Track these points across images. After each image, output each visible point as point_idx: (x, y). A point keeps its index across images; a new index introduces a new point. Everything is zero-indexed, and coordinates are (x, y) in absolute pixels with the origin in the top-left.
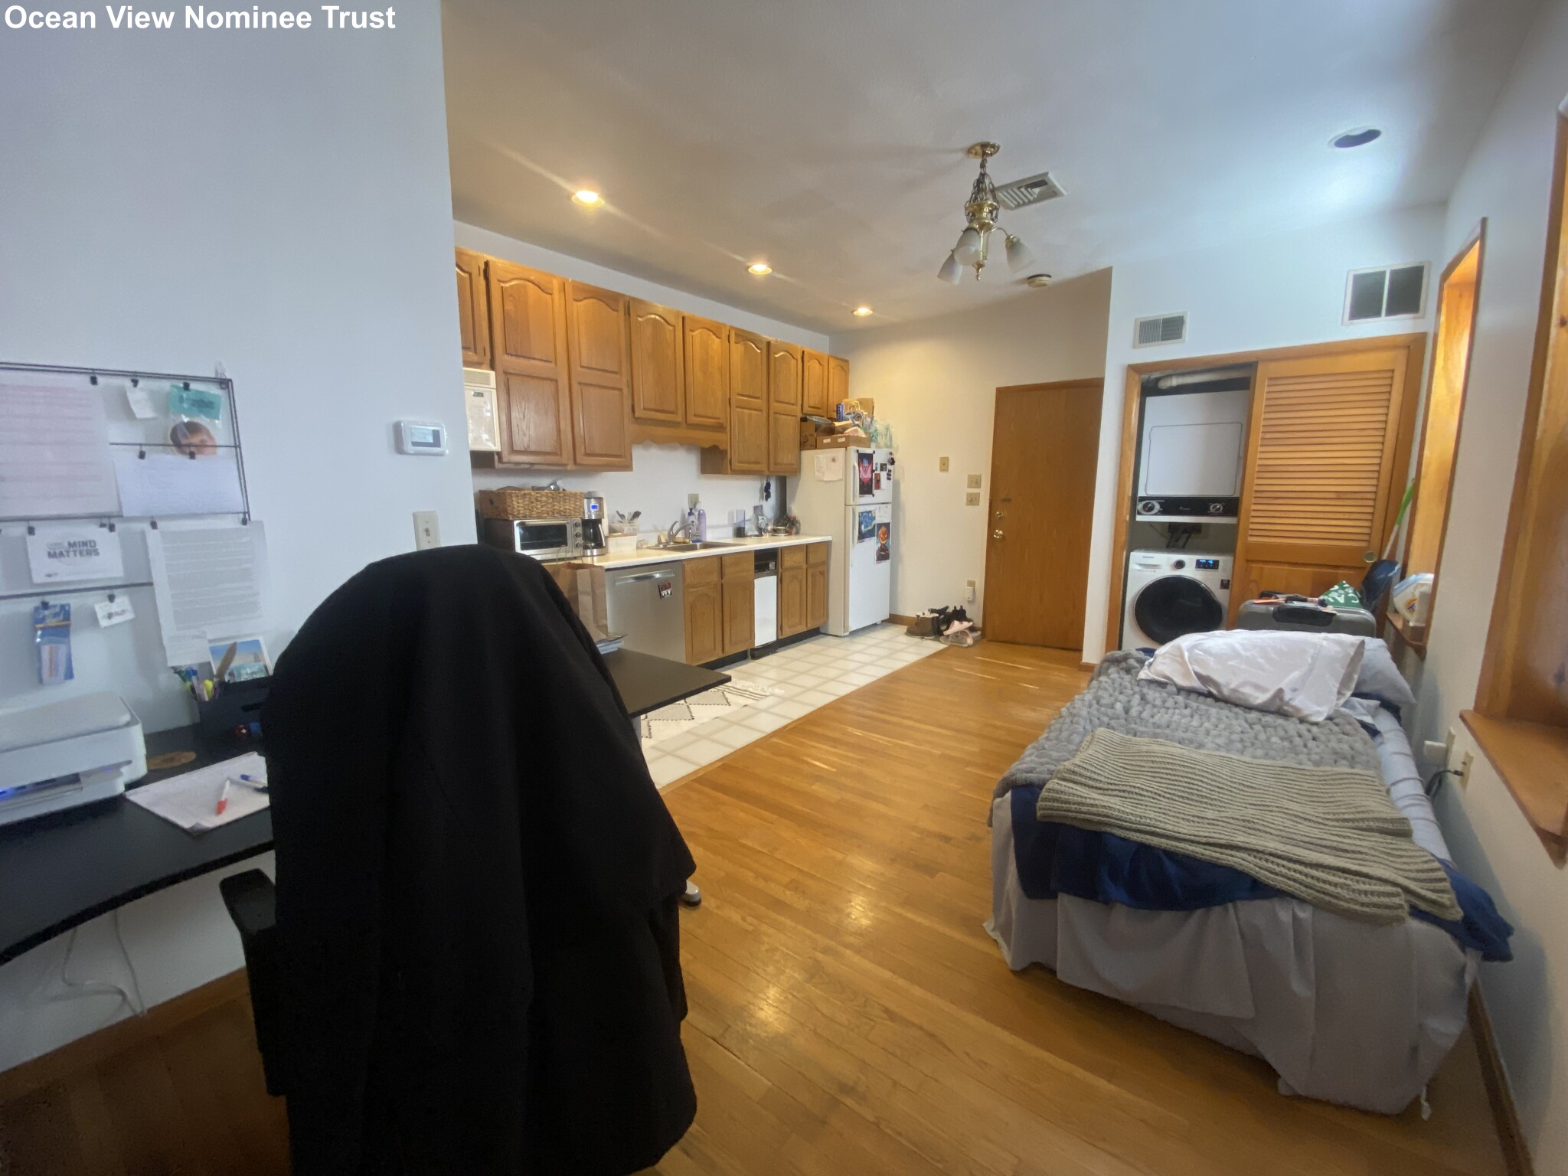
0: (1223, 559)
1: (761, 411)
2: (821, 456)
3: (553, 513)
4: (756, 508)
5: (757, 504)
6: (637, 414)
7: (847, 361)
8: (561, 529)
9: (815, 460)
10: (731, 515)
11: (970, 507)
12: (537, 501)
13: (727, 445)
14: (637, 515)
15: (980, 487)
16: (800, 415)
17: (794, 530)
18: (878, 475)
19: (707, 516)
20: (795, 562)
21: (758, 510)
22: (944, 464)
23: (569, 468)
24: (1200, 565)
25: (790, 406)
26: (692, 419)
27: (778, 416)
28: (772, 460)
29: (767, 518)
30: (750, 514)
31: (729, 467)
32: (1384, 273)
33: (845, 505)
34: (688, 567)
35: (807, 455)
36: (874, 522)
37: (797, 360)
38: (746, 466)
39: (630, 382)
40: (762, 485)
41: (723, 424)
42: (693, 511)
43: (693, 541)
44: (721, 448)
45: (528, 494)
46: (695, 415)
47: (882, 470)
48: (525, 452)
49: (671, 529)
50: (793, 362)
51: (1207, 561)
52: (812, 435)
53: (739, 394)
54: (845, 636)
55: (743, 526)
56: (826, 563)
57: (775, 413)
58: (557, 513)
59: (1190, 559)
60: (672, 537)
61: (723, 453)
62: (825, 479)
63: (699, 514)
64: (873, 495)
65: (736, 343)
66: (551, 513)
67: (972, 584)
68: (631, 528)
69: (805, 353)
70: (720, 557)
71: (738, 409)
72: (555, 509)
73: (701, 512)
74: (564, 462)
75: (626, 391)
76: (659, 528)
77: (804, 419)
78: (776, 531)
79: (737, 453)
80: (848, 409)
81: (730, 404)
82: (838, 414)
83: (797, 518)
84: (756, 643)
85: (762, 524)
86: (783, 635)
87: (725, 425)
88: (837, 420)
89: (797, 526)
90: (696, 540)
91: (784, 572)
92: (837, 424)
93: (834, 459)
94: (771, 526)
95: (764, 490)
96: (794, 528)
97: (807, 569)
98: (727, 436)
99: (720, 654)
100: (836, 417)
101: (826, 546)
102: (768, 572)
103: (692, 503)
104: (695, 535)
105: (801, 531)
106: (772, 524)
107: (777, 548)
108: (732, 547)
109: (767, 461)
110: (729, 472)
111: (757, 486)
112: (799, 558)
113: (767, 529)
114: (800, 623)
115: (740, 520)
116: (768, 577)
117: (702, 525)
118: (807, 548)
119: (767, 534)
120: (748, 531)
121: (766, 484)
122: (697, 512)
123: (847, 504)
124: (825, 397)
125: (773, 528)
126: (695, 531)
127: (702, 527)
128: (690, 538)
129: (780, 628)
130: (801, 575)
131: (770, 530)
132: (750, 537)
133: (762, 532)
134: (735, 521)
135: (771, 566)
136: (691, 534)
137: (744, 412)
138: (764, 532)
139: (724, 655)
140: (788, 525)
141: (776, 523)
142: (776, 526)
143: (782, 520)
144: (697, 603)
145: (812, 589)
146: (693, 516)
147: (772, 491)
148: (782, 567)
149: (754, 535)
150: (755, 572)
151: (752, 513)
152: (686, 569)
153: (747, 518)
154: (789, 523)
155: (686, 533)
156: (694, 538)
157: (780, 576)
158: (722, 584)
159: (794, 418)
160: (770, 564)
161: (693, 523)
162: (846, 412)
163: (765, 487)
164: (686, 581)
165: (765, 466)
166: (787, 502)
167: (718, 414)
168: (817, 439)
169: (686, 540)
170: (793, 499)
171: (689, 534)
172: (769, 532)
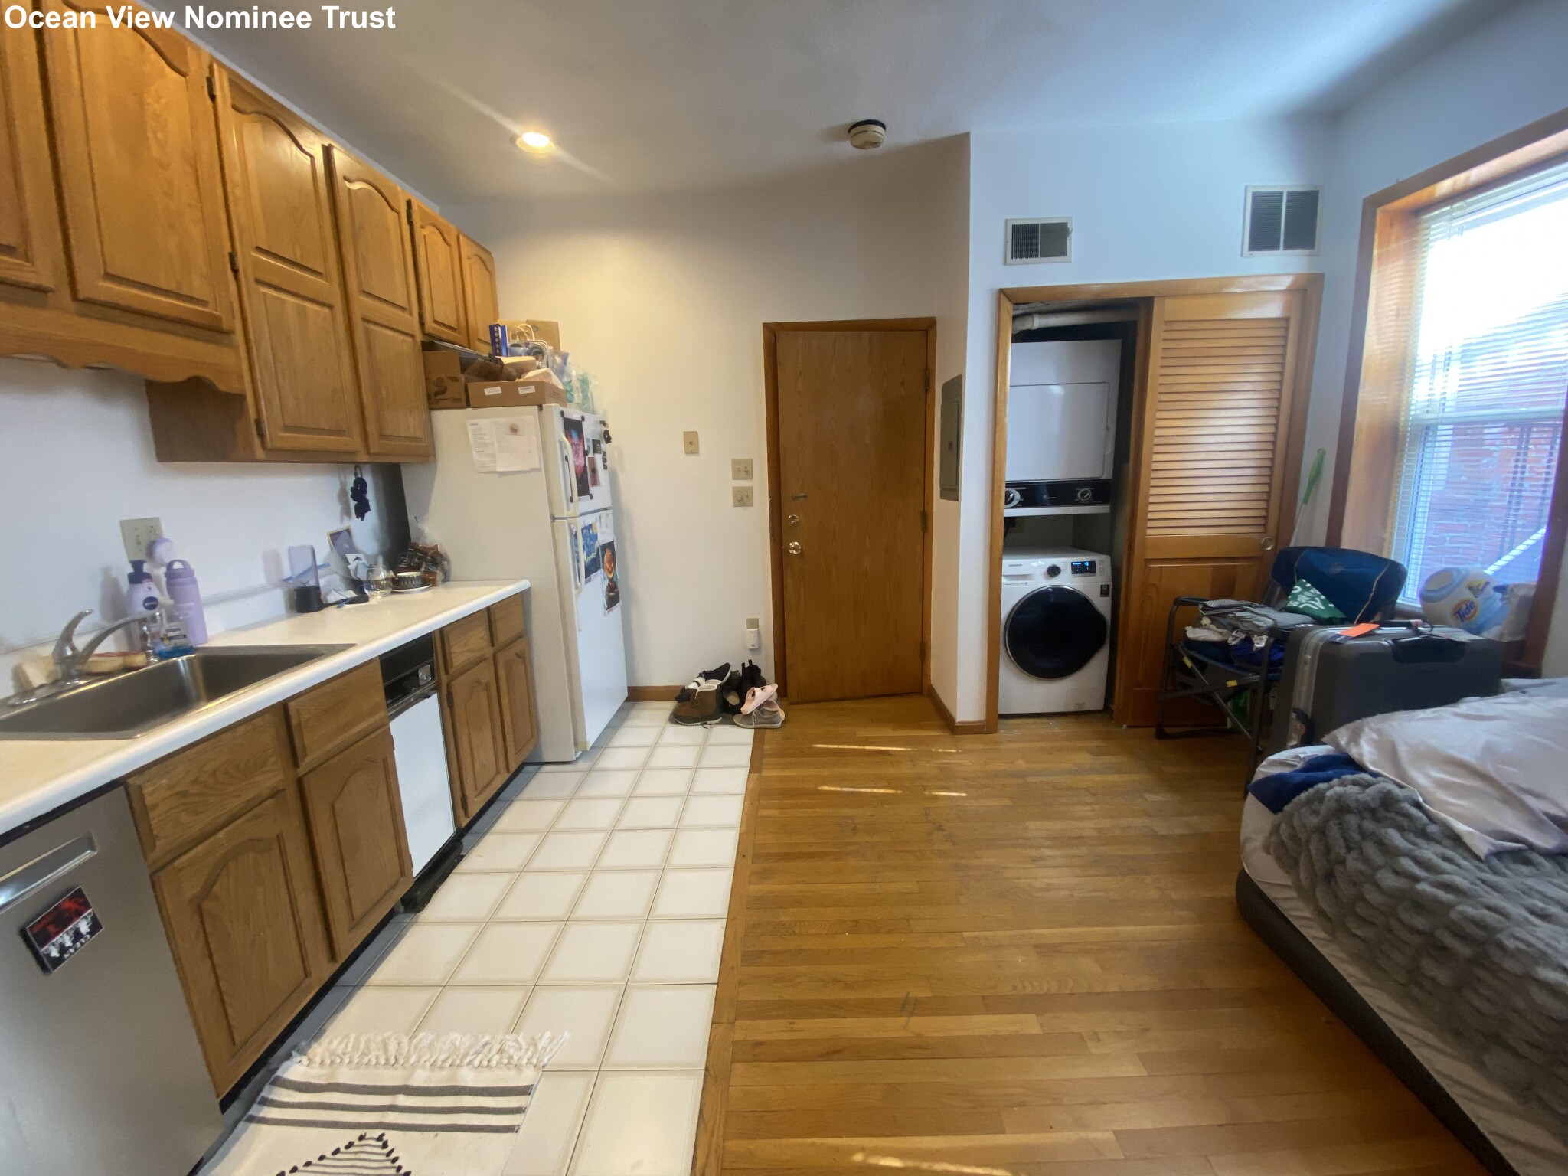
0: (1102, 561)
1: (329, 306)
2: (482, 422)
4: (334, 537)
5: (337, 527)
7: (488, 251)
9: (470, 429)
10: (273, 559)
11: (740, 510)
13: (241, 382)
15: (751, 478)
16: (419, 337)
17: (440, 576)
18: (592, 460)
19: (197, 576)
20: (472, 651)
21: (340, 540)
22: (691, 443)
24: (1077, 569)
25: (399, 312)
27: (373, 327)
28: (372, 428)
29: (367, 556)
30: (324, 551)
31: (257, 441)
32: (1280, 194)
33: (553, 518)
34: (151, 793)
35: (446, 421)
36: (597, 545)
37: (398, 213)
38: (306, 440)
40: (343, 485)
41: (218, 318)
42: (146, 568)
43: (162, 656)
44: (222, 387)
47: (595, 451)
49: (67, 639)
50: (390, 214)
51: (1082, 563)
52: (455, 379)
54: (578, 761)
55: (312, 583)
56: (523, 635)
57: (365, 320)
59: (1064, 562)
60: (72, 664)
61: (233, 402)
62: (499, 469)
63: (172, 575)
64: (591, 497)
67: (753, 623)
69: (415, 206)
70: (282, 710)
71: (263, 290)
73: (178, 566)
77: (429, 345)
78: (397, 585)
79: (276, 403)
80: (514, 337)
81: (235, 271)
82: (499, 343)
83: (440, 550)
84: (412, 867)
85: (356, 569)
86: (466, 814)
87: (225, 326)
88: (500, 355)
89: (443, 565)
90: (181, 660)
91: (453, 680)
92: (506, 360)
93: (515, 428)
94: (382, 573)
95: (352, 497)
96: (438, 572)
97: (494, 657)
98: (238, 355)
99: (324, 970)
100: (496, 349)
101: (521, 601)
102: (418, 692)
103: (139, 543)
104: (173, 642)
105: (453, 574)
106: (384, 568)
107: (430, 633)
108: (314, 662)
109: (356, 429)
110: (260, 453)
111: (337, 488)
112: (478, 638)
113: (373, 579)
114: (498, 772)
115: (300, 570)
116: (418, 704)
117: (188, 604)
118: (489, 614)
119: (379, 597)
120: (329, 593)
121: (356, 482)
122: (164, 570)
123: (556, 516)
124: (461, 310)
125: (389, 576)
126: (167, 626)
127: (189, 609)
128: (149, 648)
129: (459, 800)
130: (485, 673)
131: (382, 580)
132: (336, 606)
133: (367, 592)
134: (287, 574)
135: (423, 679)
136: (153, 636)
137: (283, 301)
138: (370, 589)
139: (337, 966)
140: (424, 566)
141: (392, 564)
142: (396, 573)
143: (403, 556)
144: (216, 888)
145: (509, 693)
146: (146, 584)
147: (370, 496)
148: (447, 672)
149: (344, 600)
150: (388, 706)
151: (328, 549)
152: (149, 801)
153: (319, 562)
154: (424, 563)
155: (129, 635)
156: (164, 646)
157: (444, 692)
158: (300, 782)
159: (409, 339)
160: (420, 675)
161: (151, 603)
162: (512, 342)
163: (353, 490)
164: (158, 843)
165: (352, 442)
166: (411, 518)
167: (197, 286)
168: (466, 387)
169: (140, 668)
170: (424, 510)
171: (144, 637)
172: (382, 587)
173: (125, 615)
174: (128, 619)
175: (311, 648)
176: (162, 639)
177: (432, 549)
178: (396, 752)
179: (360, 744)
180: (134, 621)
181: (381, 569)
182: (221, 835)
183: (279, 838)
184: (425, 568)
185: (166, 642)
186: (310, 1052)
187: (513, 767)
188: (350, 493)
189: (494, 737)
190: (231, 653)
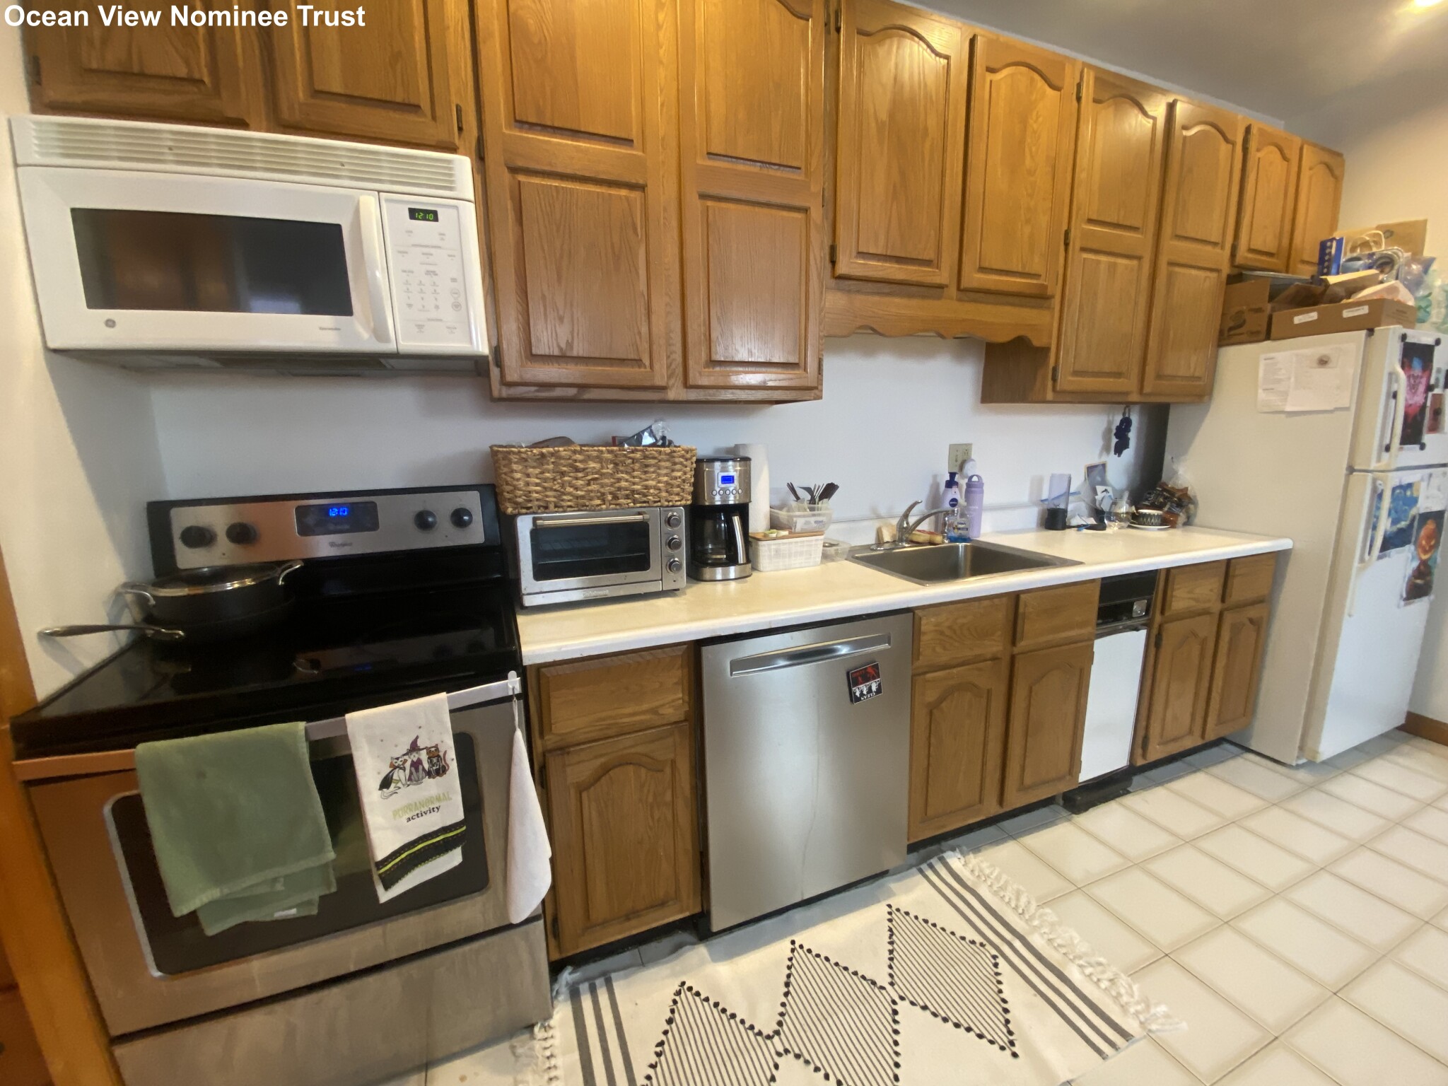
1: (1139, 258)
2: (1281, 355)
3: (615, 497)
4: (1090, 469)
5: (1095, 460)
6: (842, 269)
7: (1339, 155)
8: (638, 533)
9: (1263, 364)
10: (1037, 482)
12: (577, 470)
13: (1050, 337)
14: (830, 490)
16: (1226, 270)
17: (1182, 518)
18: (1438, 401)
19: (985, 488)
20: (1196, 600)
21: (1095, 473)
23: (672, 395)
25: (1209, 248)
26: (974, 278)
27: (1177, 269)
28: (1150, 370)
29: (1114, 490)
30: (1078, 481)
31: (1050, 383)
33: (1351, 470)
34: (927, 624)
35: (1236, 357)
36: (1414, 511)
37: (1233, 144)
38: (1089, 383)
39: (828, 194)
40: (1110, 423)
41: (1046, 287)
42: (957, 478)
43: (952, 540)
44: (1036, 343)
45: (552, 454)
46: (982, 269)
48: (562, 358)
49: (906, 516)
50: (1224, 148)
52: (1259, 310)
53: (1090, 221)
54: (1298, 767)
55: (1062, 506)
56: (1266, 601)
57: (1171, 264)
58: (627, 497)
60: (905, 533)
61: (1041, 354)
62: (1289, 408)
63: (970, 485)
65: (1096, 101)
66: (610, 497)
68: (812, 520)
69: (1254, 131)
70: (1015, 598)
71: (1085, 255)
72: (619, 489)
73: (975, 479)
74: (659, 382)
75: (816, 213)
76: (883, 512)
77: (1237, 276)
78: (1136, 520)
79: (1072, 353)
80: (1353, 249)
81: (1066, 244)
82: (1329, 260)
83: (1190, 493)
84: (1080, 772)
85: (1102, 500)
86: (1144, 756)
87: (1049, 292)
88: (1328, 274)
89: (1189, 508)
90: (961, 545)
91: (1166, 622)
92: (1332, 279)
93: (1325, 359)
94: (1125, 507)
95: (1115, 434)
96: (1181, 514)
97: (1221, 614)
98: (1053, 317)
99: (993, 809)
100: (1324, 268)
101: (1276, 561)
102: (1129, 623)
103: (956, 461)
104: (960, 531)
105: (1197, 520)
106: (1127, 503)
107: (1157, 570)
108: (1046, 569)
109: (1135, 371)
110: (1050, 395)
111: (1105, 425)
112: (1208, 590)
113: (1115, 511)
114: (1190, 732)
115: (1056, 494)
116: (1125, 634)
117: (974, 507)
118: (1228, 567)
119: (1116, 529)
120: (1073, 516)
121: (1122, 422)
122: (966, 480)
123: (1356, 468)
124: (1287, 227)
125: (1131, 511)
126: (959, 520)
127: (975, 510)
128: (946, 533)
129: (1141, 739)
130: (1205, 627)
131: (1123, 513)
132: (1076, 529)
133: (1106, 521)
134: (1044, 497)
135: (1137, 612)
136: (950, 525)
137: (1098, 262)
138: (1110, 520)
139: (1001, 811)
140: (1168, 506)
141: (1136, 500)
142: (1137, 509)
143: (1150, 494)
144: (944, 705)
145: (1229, 655)
146: (955, 489)
147: (1132, 435)
148: (1162, 612)
149: (1084, 525)
150: (1098, 625)
151: (1083, 479)
152: (923, 628)
153: (1072, 490)
154: (1169, 503)
155: (937, 522)
156: (955, 533)
157: (1155, 631)
158: (1013, 658)
159: (1214, 275)
160: (1135, 607)
161: (954, 502)
162: (1349, 255)
163: (1118, 428)
164: (921, 658)
165: (1128, 384)
166: (1167, 457)
167: (1037, 265)
168: (1270, 318)
169: (938, 544)
170: (1183, 450)
171: (945, 524)
172: (1121, 520)
173: (937, 507)
174: (939, 510)
175: (1047, 557)
176: (954, 528)
177: (1181, 490)
178: (1094, 668)
179: (1063, 648)
180: (942, 512)
181: (1125, 502)
182: (955, 671)
183: (989, 691)
184: (1169, 509)
185: (956, 531)
186: (967, 857)
187: (1211, 736)
188: (1114, 431)
189: (1196, 694)
190: (993, 548)
